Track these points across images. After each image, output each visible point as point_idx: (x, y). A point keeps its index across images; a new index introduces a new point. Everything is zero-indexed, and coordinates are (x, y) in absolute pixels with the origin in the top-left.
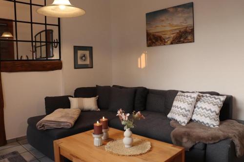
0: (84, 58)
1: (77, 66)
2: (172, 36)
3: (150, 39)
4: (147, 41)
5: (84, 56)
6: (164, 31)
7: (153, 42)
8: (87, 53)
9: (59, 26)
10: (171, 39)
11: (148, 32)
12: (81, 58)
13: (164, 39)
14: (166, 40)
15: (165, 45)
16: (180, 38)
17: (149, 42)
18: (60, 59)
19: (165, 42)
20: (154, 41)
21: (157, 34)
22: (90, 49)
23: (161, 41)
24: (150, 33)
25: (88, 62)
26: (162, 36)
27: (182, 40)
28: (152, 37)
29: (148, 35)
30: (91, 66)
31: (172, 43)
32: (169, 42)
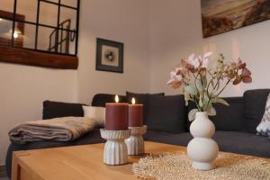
0: (110, 57)
1: (99, 67)
2: (245, 13)
3: (208, 26)
4: (203, 28)
5: (111, 54)
6: (230, 10)
7: (213, 29)
8: (116, 51)
9: (78, 9)
10: (243, 19)
11: (205, 16)
12: (107, 56)
13: (231, 22)
14: (235, 22)
15: (233, 29)
16: (260, 14)
17: (206, 30)
18: (75, 56)
19: (232, 25)
20: (214, 27)
21: (218, 16)
22: (120, 46)
23: (226, 24)
24: (208, 18)
25: (116, 64)
26: (228, 17)
27: (262, 15)
28: (211, 23)
29: (205, 21)
30: (120, 70)
31: (244, 25)
32: (240, 24)
